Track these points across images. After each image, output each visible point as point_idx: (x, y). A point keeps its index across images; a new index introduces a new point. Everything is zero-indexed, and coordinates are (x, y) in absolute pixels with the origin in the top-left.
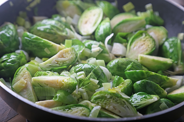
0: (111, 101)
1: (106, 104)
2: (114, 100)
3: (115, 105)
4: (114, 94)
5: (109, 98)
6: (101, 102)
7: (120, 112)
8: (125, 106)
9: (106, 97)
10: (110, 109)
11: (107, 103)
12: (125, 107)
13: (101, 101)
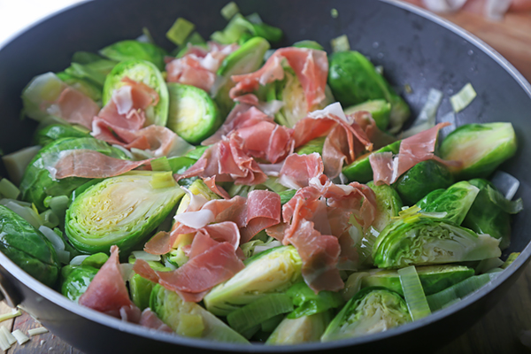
0: (425, 241)
1: (417, 253)
2: (425, 235)
3: (435, 245)
4: (417, 222)
5: (416, 238)
6: (408, 255)
7: (451, 253)
8: (451, 235)
9: (409, 238)
10: (433, 260)
11: (420, 250)
12: (452, 239)
13: (405, 253)
